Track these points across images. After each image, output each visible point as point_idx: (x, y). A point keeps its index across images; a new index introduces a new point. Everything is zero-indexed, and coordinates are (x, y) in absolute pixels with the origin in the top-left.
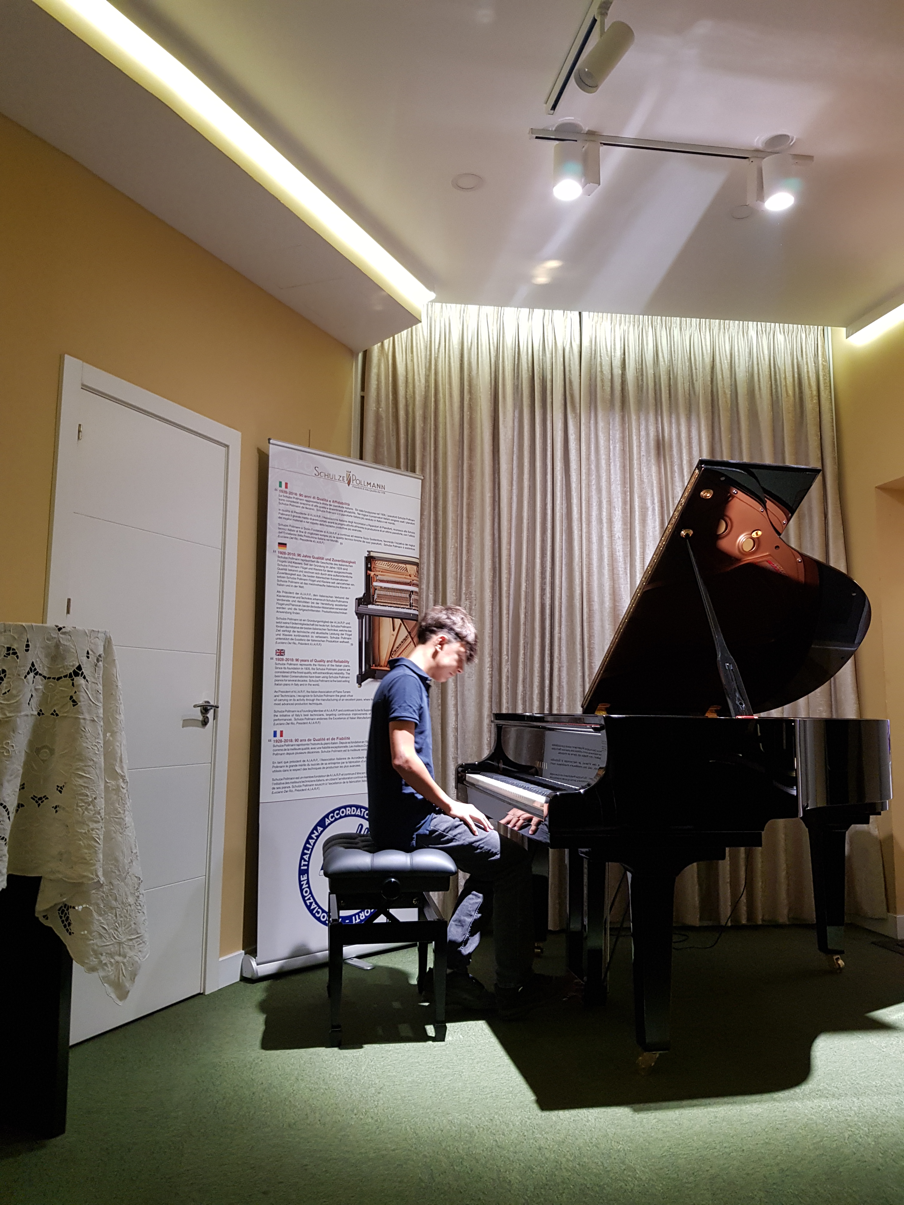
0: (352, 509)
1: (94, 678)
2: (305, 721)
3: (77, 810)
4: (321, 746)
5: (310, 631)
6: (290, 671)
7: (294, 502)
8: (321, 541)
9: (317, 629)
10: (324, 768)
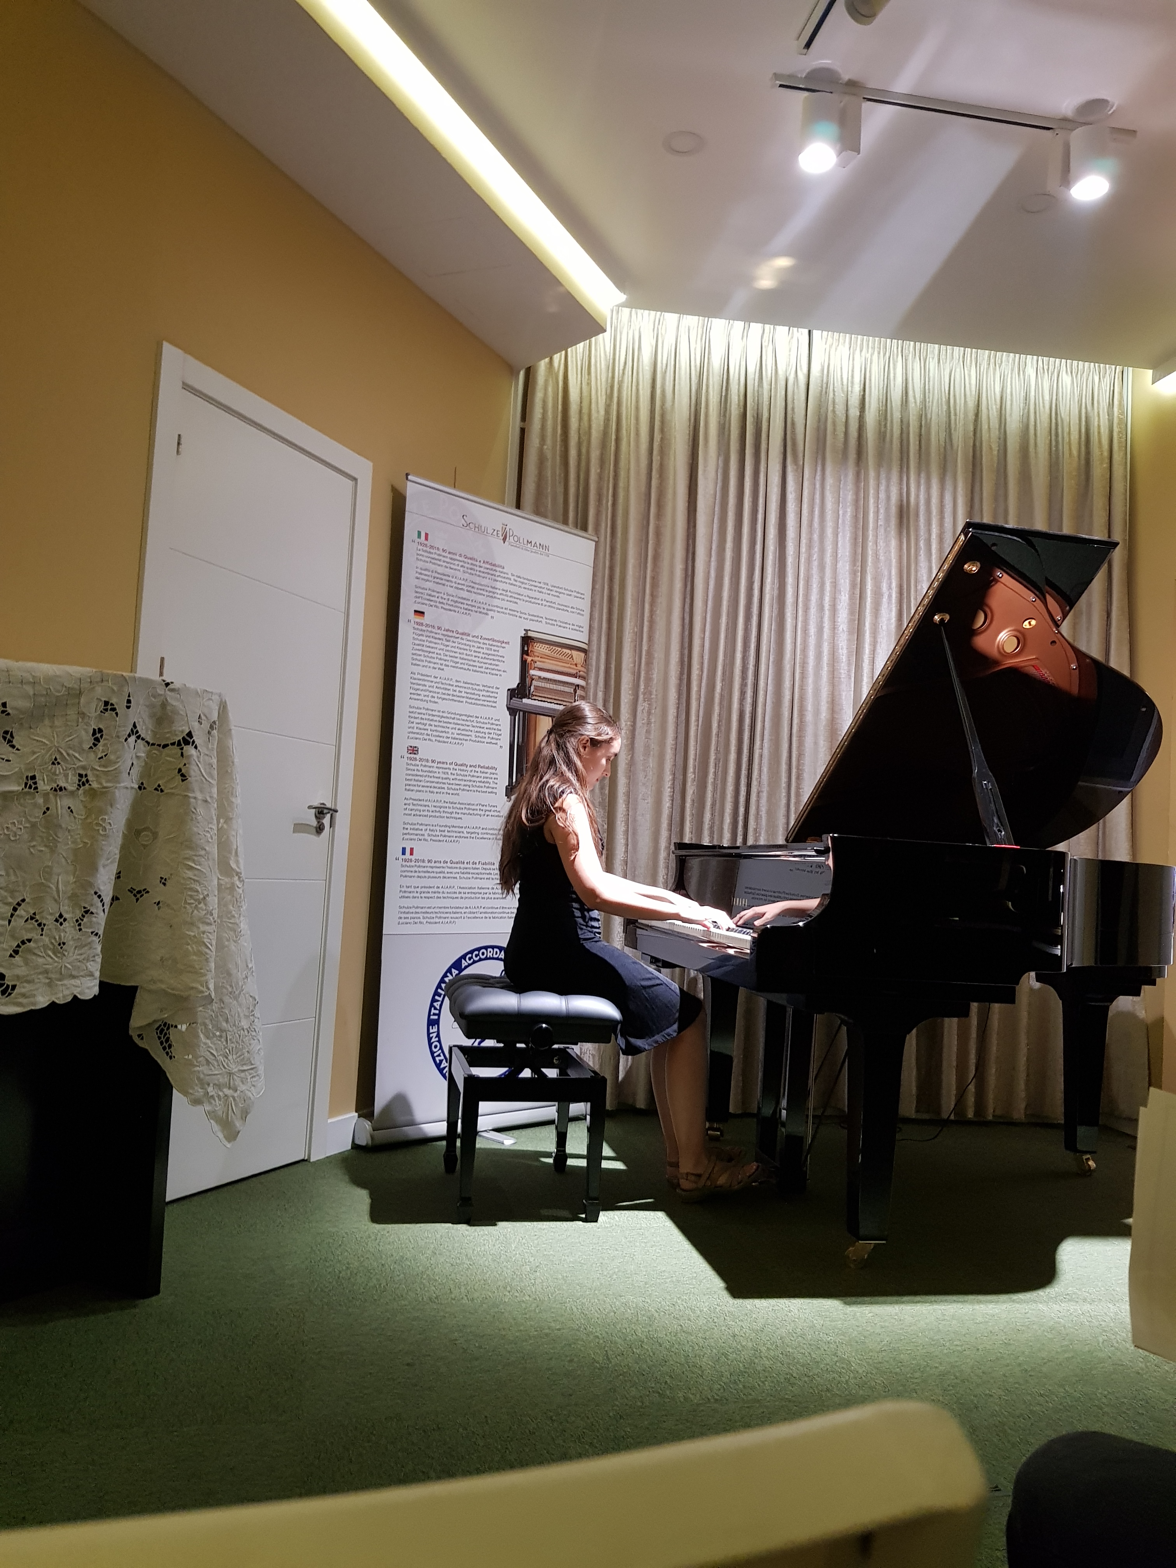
0: (507, 574)
1: (208, 748)
2: (441, 838)
3: (185, 908)
4: (458, 870)
5: (451, 726)
6: (425, 774)
7: (436, 559)
8: (468, 611)
9: (459, 724)
10: (462, 898)
